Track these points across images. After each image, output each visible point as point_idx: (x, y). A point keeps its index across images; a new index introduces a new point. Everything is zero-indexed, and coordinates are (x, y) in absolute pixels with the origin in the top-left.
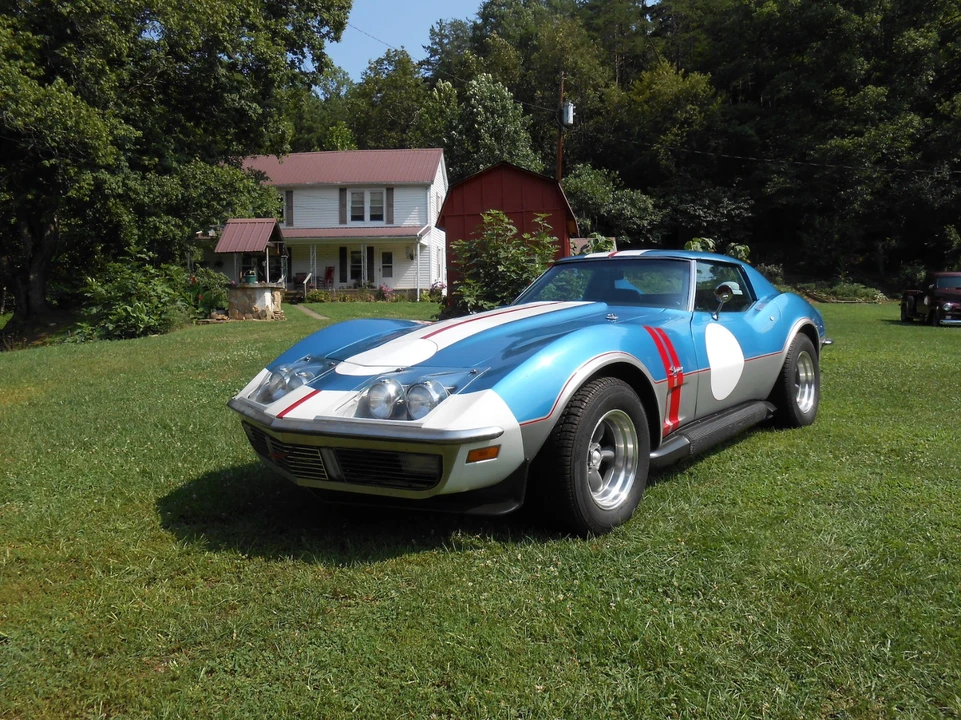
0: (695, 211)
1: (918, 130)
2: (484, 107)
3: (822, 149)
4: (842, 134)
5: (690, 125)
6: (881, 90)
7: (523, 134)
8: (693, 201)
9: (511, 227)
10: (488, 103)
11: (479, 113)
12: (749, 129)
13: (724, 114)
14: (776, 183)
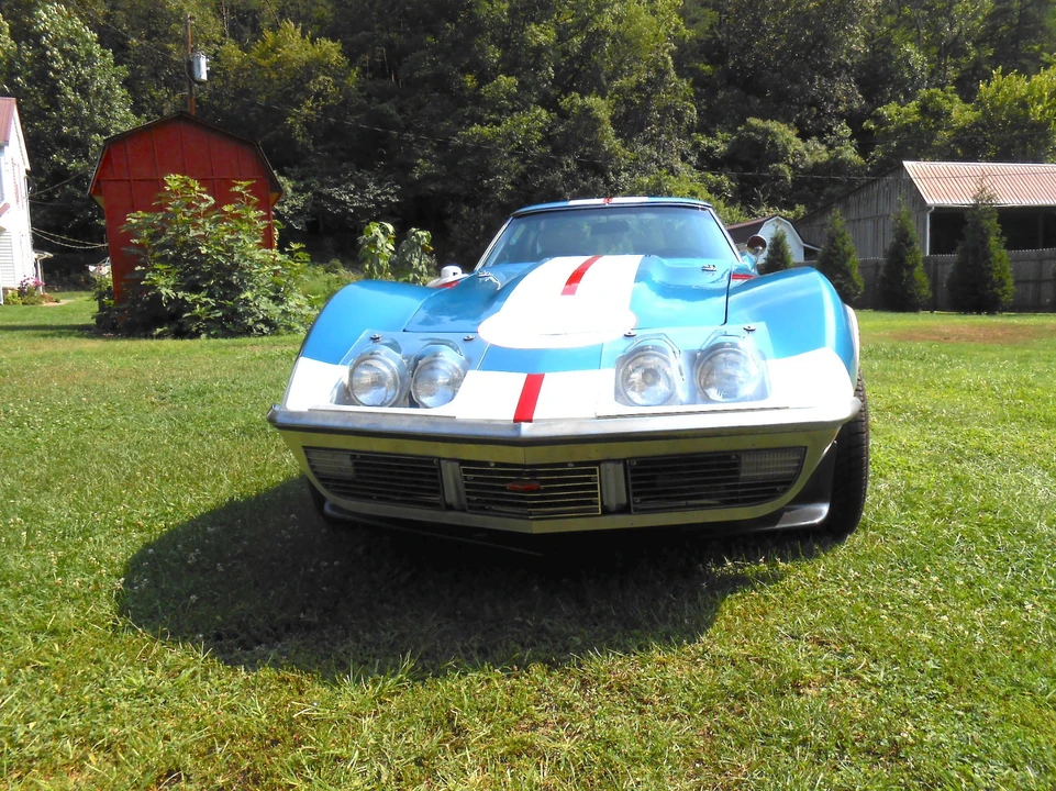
0: (340, 195)
1: (546, 123)
2: (61, 51)
3: (464, 136)
4: (482, 122)
5: (325, 98)
6: (513, 80)
7: (119, 92)
8: (337, 185)
9: (205, 196)
10: (67, 46)
11: (53, 58)
12: (389, 108)
13: (361, 90)
14: (423, 166)
